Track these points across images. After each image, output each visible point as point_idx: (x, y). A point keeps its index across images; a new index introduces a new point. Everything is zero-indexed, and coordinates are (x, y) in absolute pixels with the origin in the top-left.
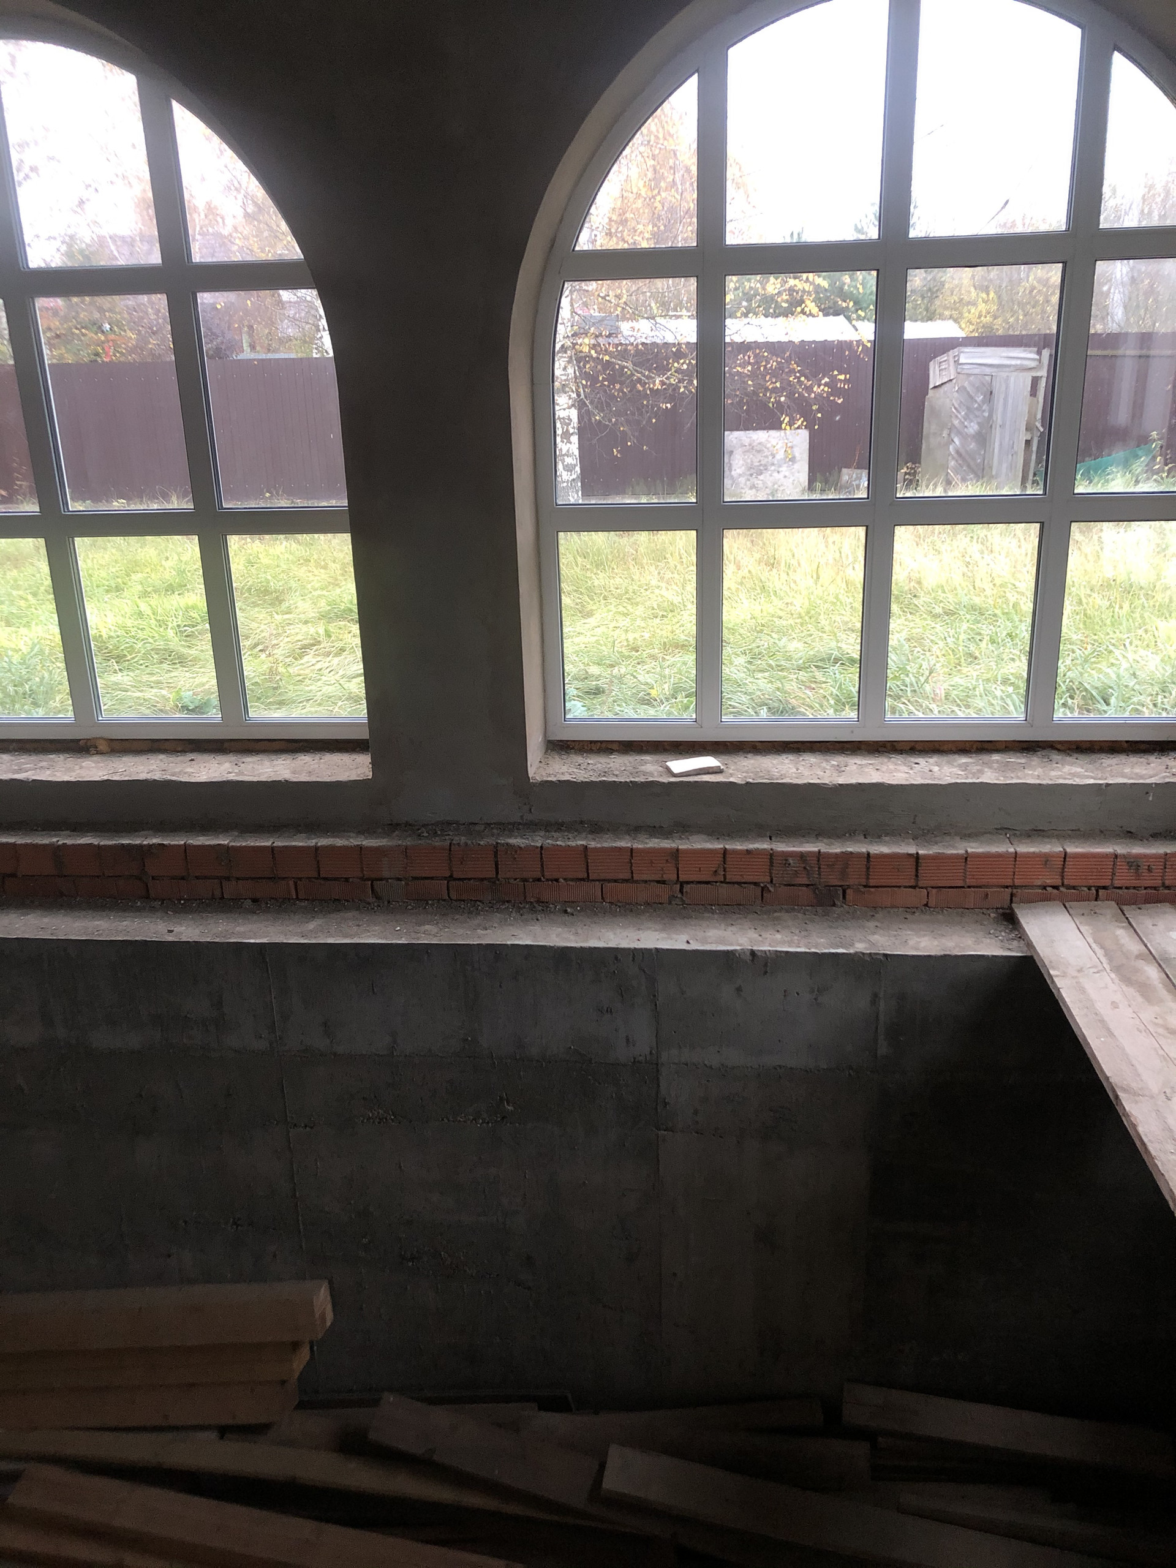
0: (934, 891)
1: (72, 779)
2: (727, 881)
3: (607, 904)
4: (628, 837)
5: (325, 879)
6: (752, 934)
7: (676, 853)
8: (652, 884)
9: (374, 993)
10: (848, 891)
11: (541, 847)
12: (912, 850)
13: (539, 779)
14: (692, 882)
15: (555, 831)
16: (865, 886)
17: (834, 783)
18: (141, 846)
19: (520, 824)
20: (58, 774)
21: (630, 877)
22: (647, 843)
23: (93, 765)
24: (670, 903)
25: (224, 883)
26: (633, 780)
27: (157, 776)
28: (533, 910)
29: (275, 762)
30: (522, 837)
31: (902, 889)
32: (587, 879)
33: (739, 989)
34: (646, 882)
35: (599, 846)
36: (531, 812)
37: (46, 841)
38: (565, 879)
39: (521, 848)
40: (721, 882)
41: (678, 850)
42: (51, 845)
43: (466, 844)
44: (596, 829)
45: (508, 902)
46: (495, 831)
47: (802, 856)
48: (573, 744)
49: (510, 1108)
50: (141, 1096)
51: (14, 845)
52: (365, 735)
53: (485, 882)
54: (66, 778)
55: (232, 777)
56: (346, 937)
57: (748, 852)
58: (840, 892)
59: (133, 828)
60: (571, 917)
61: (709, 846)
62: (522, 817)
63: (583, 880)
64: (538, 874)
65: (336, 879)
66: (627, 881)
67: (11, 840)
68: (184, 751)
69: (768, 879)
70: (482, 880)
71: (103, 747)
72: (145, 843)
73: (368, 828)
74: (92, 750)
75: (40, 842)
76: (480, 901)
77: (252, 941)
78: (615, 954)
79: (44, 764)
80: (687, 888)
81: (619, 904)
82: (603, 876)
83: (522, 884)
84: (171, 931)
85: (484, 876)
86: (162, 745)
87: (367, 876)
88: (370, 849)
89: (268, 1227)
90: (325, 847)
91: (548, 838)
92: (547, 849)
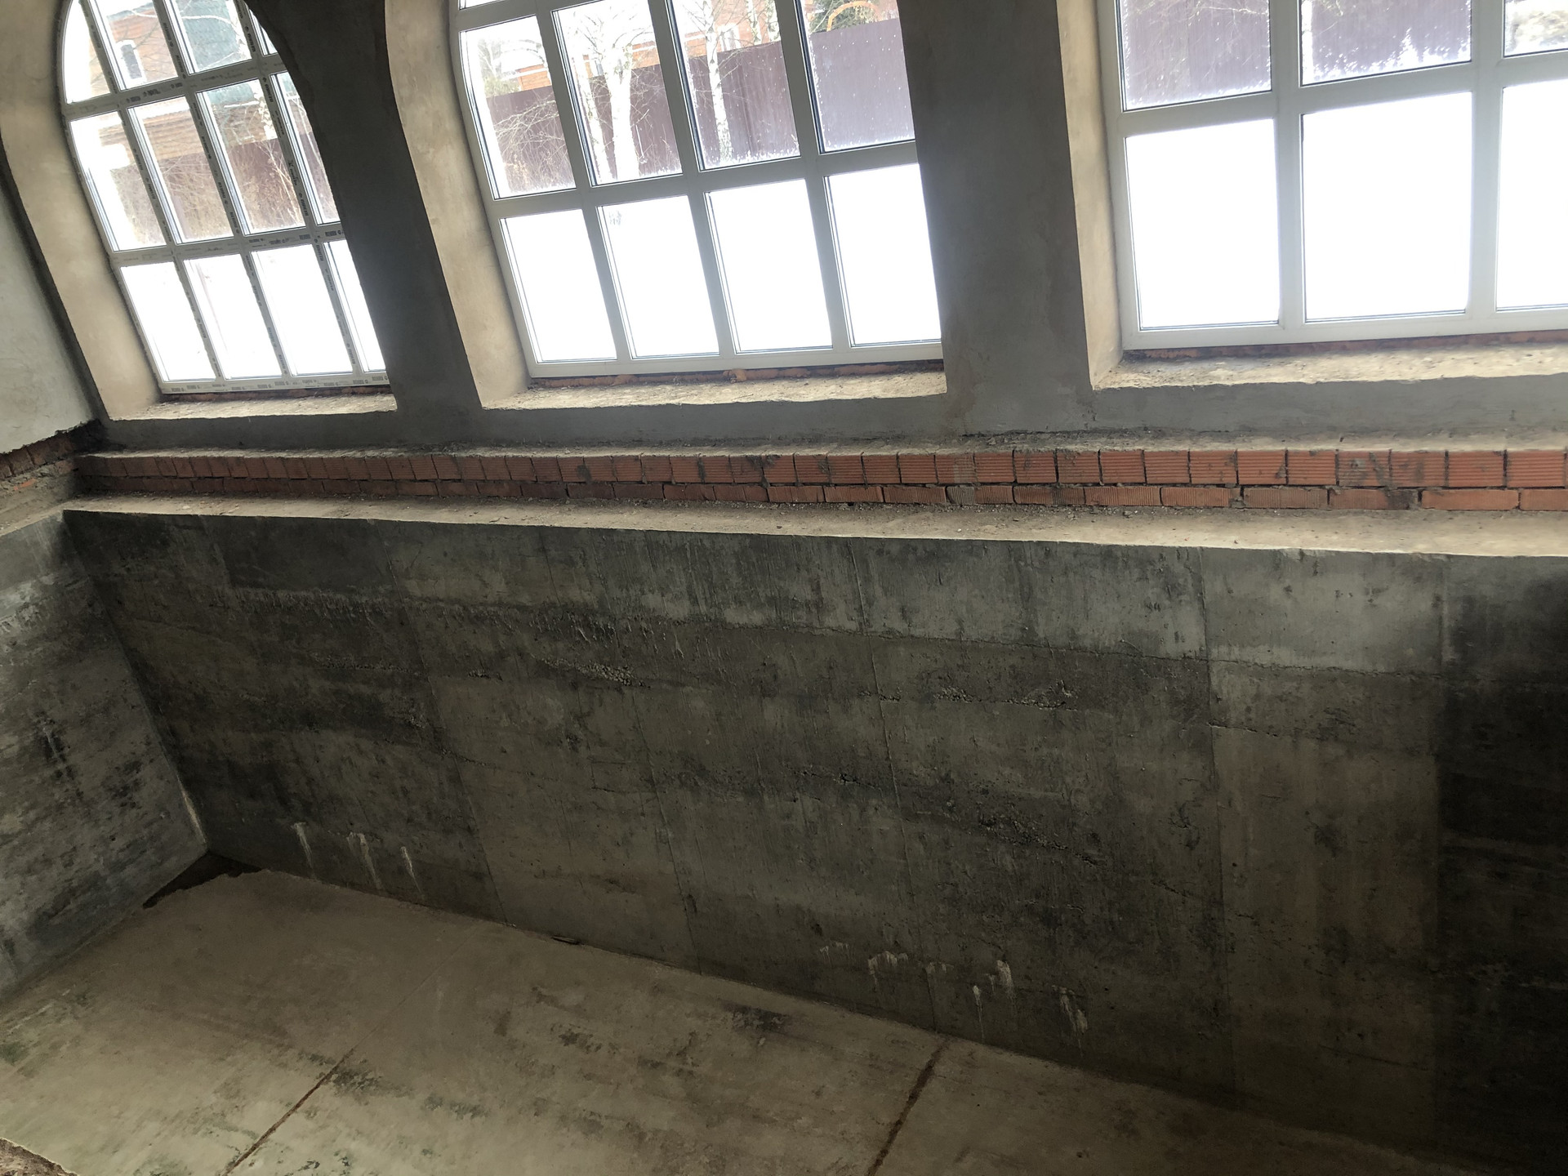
0: (1528, 491)
1: (712, 403)
2: (1289, 483)
3: (1166, 508)
4: (1189, 442)
5: (906, 485)
6: (1308, 535)
7: (1234, 457)
8: (1211, 487)
10: (1424, 493)
11: (1099, 452)
12: (1500, 448)
13: (1102, 387)
14: (1253, 485)
15: (1118, 438)
16: (1445, 488)
17: (1416, 379)
18: (760, 457)
19: (1085, 432)
20: (702, 399)
21: (1188, 481)
22: (1205, 447)
23: (730, 391)
24: (1230, 507)
25: (826, 488)
26: (1196, 384)
27: (775, 398)
28: (1092, 513)
29: (870, 383)
30: (1082, 444)
31: (1487, 490)
32: (1146, 483)
33: (1288, 590)
34: (1205, 485)
35: (1156, 450)
36: (1094, 420)
37: (691, 454)
38: (1124, 484)
39: (1079, 454)
40: (1284, 485)
41: (1236, 452)
42: (695, 457)
43: (1028, 450)
44: (1160, 434)
45: (1069, 505)
46: (1059, 439)
47: (1371, 457)
48: (1150, 353)
49: (1069, 695)
50: (765, 664)
51: (669, 458)
52: (938, 355)
53: (1047, 487)
54: (707, 402)
55: (833, 397)
56: (918, 533)
57: (1312, 453)
58: (1415, 493)
59: (758, 442)
60: (1128, 519)
61: (1270, 448)
62: (1086, 425)
63: (1141, 484)
64: (1097, 479)
65: (915, 485)
66: (1185, 485)
67: (666, 454)
68: (803, 377)
69: (1334, 481)
70: (1044, 484)
71: (739, 376)
72: (763, 454)
73: (946, 438)
74: (733, 380)
75: (687, 455)
76: (1043, 505)
77: (839, 536)
78: (1162, 552)
79: (694, 392)
80: (1247, 491)
81: (1178, 508)
82: (1160, 480)
83: (1082, 488)
84: (780, 528)
85: (1045, 482)
86: (788, 373)
87: (942, 480)
88: (943, 457)
89: (869, 784)
90: (906, 456)
91: (1107, 444)
92: (1105, 455)
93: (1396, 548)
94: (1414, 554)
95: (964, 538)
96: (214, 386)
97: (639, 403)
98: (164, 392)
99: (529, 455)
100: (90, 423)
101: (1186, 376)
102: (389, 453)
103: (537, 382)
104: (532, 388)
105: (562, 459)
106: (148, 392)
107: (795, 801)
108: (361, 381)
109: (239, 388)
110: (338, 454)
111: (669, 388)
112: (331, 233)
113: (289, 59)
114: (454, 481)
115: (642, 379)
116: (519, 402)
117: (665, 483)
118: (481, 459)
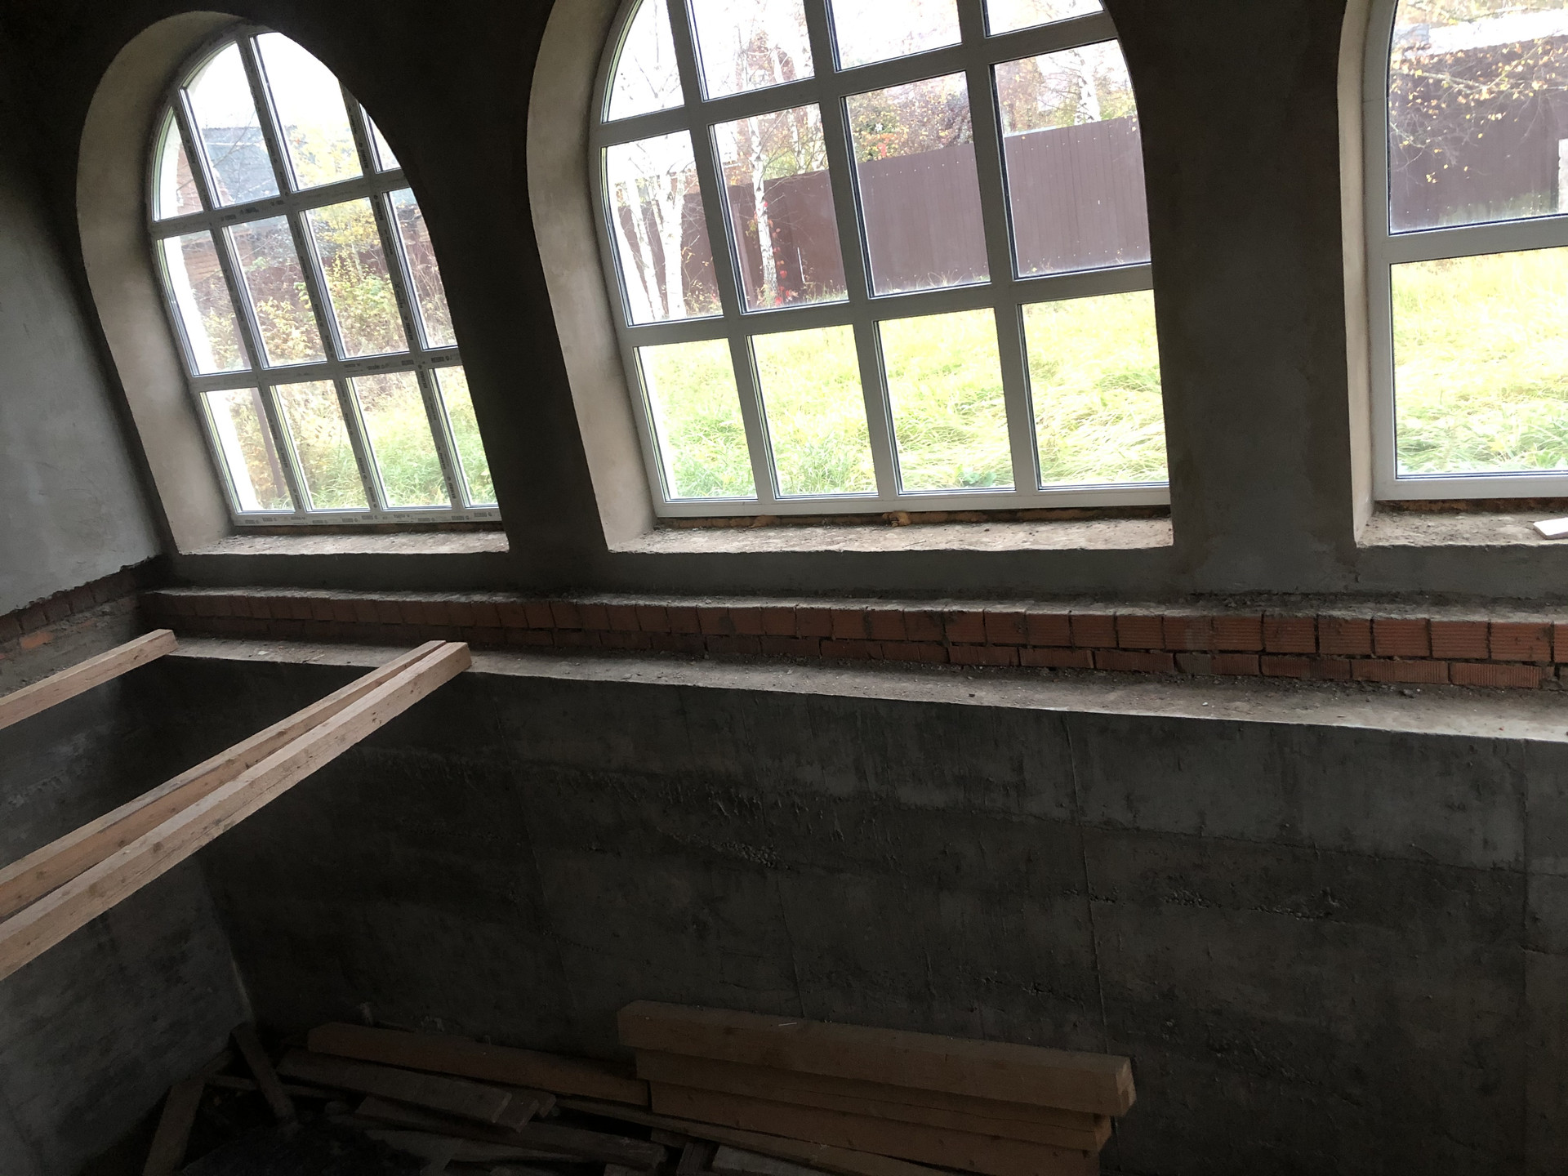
1: (879, 550)
3: (1456, 687)
4: (1483, 610)
5: (1125, 650)
7: (1550, 630)
8: (1517, 665)
9: (1180, 769)
11: (1372, 620)
13: (1367, 543)
15: (1388, 603)
18: (942, 613)
19: (1344, 594)
20: (866, 545)
21: (1486, 657)
22: (1509, 617)
23: (896, 537)
24: (1541, 688)
25: (1022, 651)
26: (1489, 543)
27: (956, 546)
28: (1362, 690)
29: (1069, 531)
30: (1347, 609)
32: (1430, 657)
34: (1508, 662)
35: (1445, 619)
36: (1358, 581)
37: (856, 608)
38: (1401, 657)
39: (1346, 621)
41: (1553, 626)
42: (861, 611)
43: (1281, 615)
44: (1441, 600)
45: (1331, 680)
46: (1314, 602)
48: (1407, 504)
49: (1336, 905)
50: (945, 853)
51: (829, 611)
52: (1166, 500)
53: (1304, 658)
54: (873, 549)
55: (1027, 546)
56: (1149, 710)
59: (933, 595)
60: (1408, 700)
62: (1346, 587)
63: (1424, 658)
64: (1368, 651)
65: (1135, 650)
66: (1481, 660)
67: (827, 606)
68: (978, 522)
70: (1300, 655)
71: (904, 519)
72: (946, 610)
73: (1168, 597)
74: (895, 524)
75: (852, 608)
76: (1297, 678)
77: (1050, 709)
78: (1471, 743)
79: (852, 536)
80: (1564, 671)
81: (1472, 687)
82: (1450, 655)
83: (1348, 660)
84: (972, 696)
85: (1301, 652)
86: (961, 516)
87: (1169, 647)
88: (1174, 620)
89: (1069, 996)
90: (1124, 617)
91: (1380, 610)
92: (1380, 623)
95: (1211, 717)
96: (292, 518)
97: (792, 549)
98: (236, 524)
99: (664, 604)
100: (156, 557)
101: (1470, 531)
102: (499, 598)
103: (662, 523)
104: (658, 529)
105: (703, 609)
106: (215, 522)
107: (972, 1011)
108: (462, 517)
109: (321, 522)
110: (439, 598)
111: (819, 531)
112: (441, 358)
113: (410, 175)
114: (574, 630)
115: (784, 520)
116: (649, 545)
117: (822, 639)
118: (607, 607)
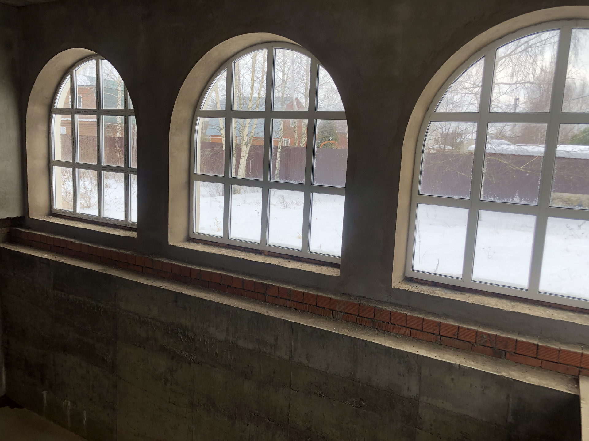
0: (544, 362)
1: (253, 260)
2: (458, 339)
3: (412, 338)
4: (424, 315)
6: (463, 360)
7: (439, 324)
8: (430, 334)
10: (507, 354)
11: (391, 311)
12: (536, 343)
13: (395, 287)
14: (445, 336)
15: (398, 307)
16: (515, 353)
17: (509, 310)
18: (266, 284)
19: (386, 302)
20: (250, 258)
21: (421, 329)
22: (429, 318)
23: (261, 258)
24: (435, 343)
25: (288, 301)
26: (429, 294)
27: (277, 264)
28: (385, 333)
29: (313, 267)
30: (385, 307)
31: (530, 358)
32: (405, 327)
33: (453, 379)
34: (427, 332)
35: (412, 315)
36: (391, 299)
37: (241, 277)
38: (398, 325)
40: (456, 339)
41: (441, 323)
42: (242, 279)
44: (414, 309)
45: (376, 329)
46: (377, 303)
47: (489, 335)
48: (414, 279)
49: (364, 404)
50: (249, 366)
51: (232, 277)
52: (339, 262)
53: (370, 320)
54: (252, 260)
55: (298, 268)
56: (318, 326)
57: (468, 329)
58: (504, 353)
59: (267, 278)
60: (397, 339)
61: (453, 324)
62: (388, 300)
63: (404, 326)
64: (388, 321)
65: (321, 308)
66: (420, 330)
67: (232, 275)
68: (288, 259)
69: (474, 341)
70: (369, 318)
71: (266, 253)
72: (268, 283)
73: (335, 292)
74: (263, 254)
75: (239, 277)
76: (367, 326)
77: (289, 320)
78: (408, 354)
79: (248, 255)
80: (442, 338)
81: (416, 339)
82: (412, 327)
83: (382, 323)
84: (267, 312)
85: (369, 317)
86: (283, 256)
87: (331, 308)
88: (333, 299)
89: (279, 424)
90: (320, 296)
91: (394, 309)
92: (393, 312)
93: (495, 372)
94: (501, 376)
95: (336, 332)
96: (72, 214)
97: (227, 255)
98: (52, 212)
99: (181, 265)
100: (20, 217)
101: (426, 290)
102: (129, 253)
103: (190, 239)
104: (189, 241)
105: (193, 269)
106: (46, 210)
107: (247, 425)
108: (126, 225)
109: (81, 217)
110: (109, 249)
111: (239, 252)
112: (132, 171)
113: (136, 112)
114: (150, 268)
115: (230, 246)
116: (183, 245)
117: (228, 286)
118: (163, 262)
